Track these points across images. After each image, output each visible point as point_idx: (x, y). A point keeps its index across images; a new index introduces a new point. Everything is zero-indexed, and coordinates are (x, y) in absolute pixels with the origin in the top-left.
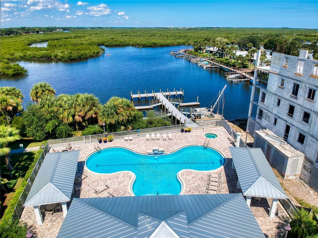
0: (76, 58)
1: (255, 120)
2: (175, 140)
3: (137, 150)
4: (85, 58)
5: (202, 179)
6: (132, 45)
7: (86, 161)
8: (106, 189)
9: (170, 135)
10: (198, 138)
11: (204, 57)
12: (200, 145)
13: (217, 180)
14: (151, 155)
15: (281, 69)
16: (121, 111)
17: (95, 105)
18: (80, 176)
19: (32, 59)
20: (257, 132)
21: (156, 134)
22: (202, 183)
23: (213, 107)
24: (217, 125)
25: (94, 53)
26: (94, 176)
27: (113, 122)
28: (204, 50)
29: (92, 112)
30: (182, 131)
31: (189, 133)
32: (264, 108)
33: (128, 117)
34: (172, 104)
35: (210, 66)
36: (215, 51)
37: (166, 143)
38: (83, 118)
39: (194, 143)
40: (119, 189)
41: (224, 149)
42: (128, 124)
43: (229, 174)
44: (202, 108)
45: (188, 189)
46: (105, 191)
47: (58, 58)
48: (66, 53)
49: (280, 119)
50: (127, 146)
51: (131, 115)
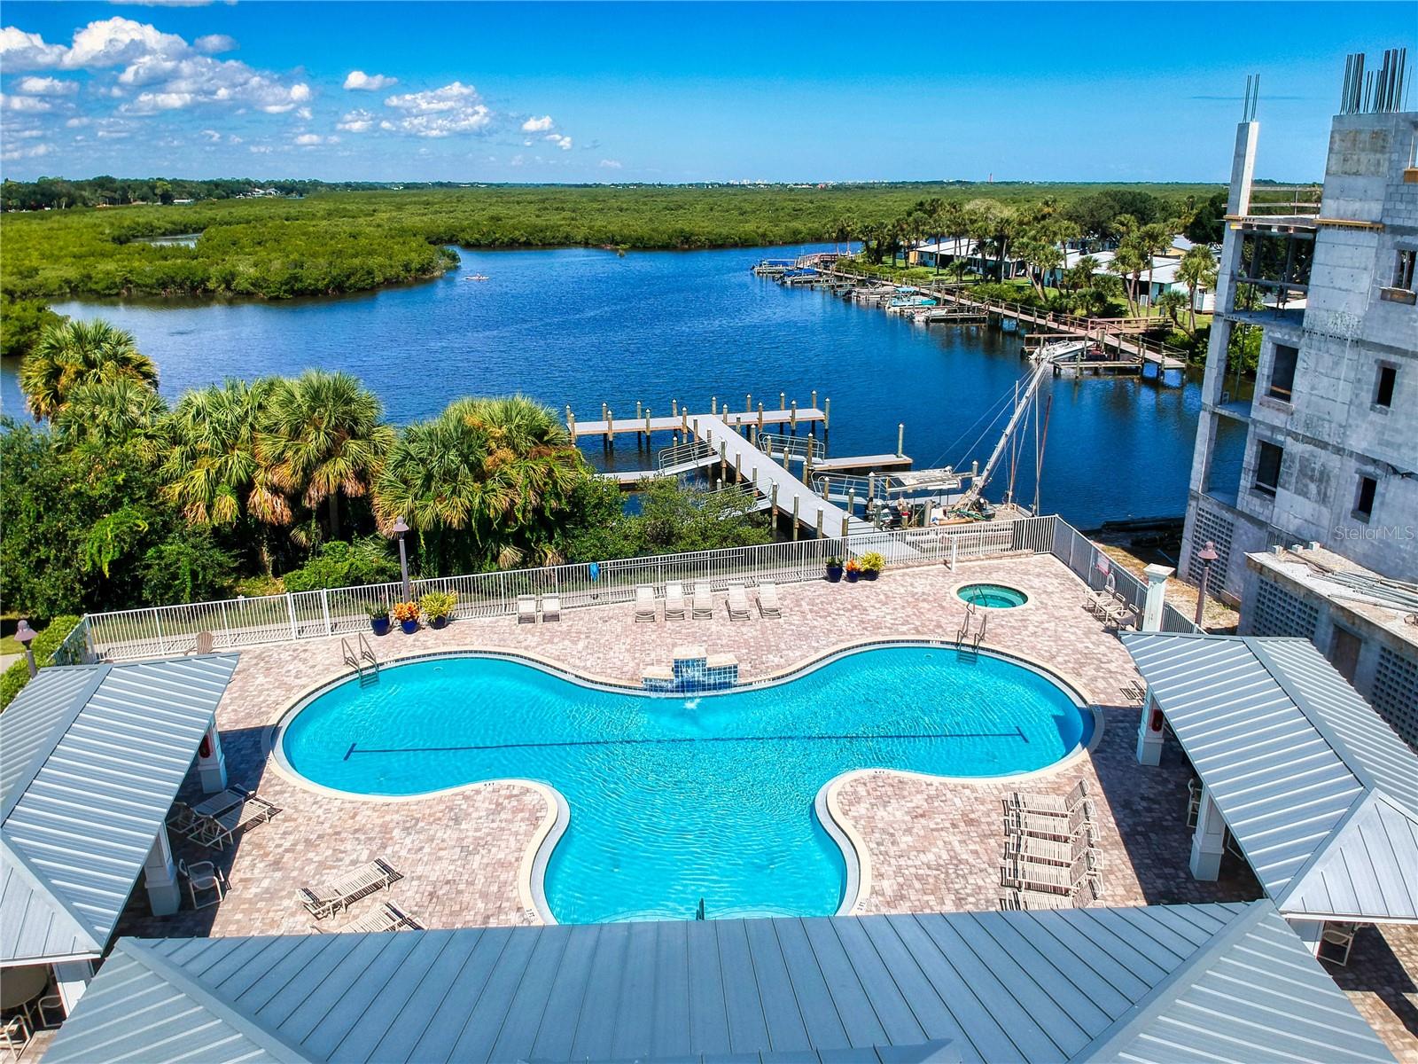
0: (321, 285)
1: (1232, 508)
2: (796, 619)
3: (585, 668)
4: (363, 290)
5: (970, 822)
6: (586, 244)
7: (285, 724)
8: (377, 887)
9: (769, 593)
10: (921, 605)
11: (914, 278)
12: (935, 639)
13: (1062, 827)
14: (663, 695)
15: (1389, 197)
16: (503, 461)
17: (361, 429)
18: (232, 808)
19: (118, 294)
20: (1261, 557)
21: (688, 591)
22: (972, 847)
23: (989, 467)
24: (1016, 546)
25: (407, 268)
26: (320, 812)
27: (455, 518)
28: (912, 254)
29: (342, 464)
30: (834, 574)
31: (868, 583)
32: (1289, 433)
33: (542, 495)
34: (775, 459)
35: (943, 312)
36: (963, 254)
37: (749, 631)
38: (294, 498)
39: (904, 628)
40: (462, 887)
41: (1077, 661)
42: (539, 540)
43: (1128, 791)
44: (927, 472)
45: (888, 886)
46: (374, 900)
47: (240, 288)
48: (277, 264)
49: (1396, 481)
50: (533, 645)
51: (555, 483)
